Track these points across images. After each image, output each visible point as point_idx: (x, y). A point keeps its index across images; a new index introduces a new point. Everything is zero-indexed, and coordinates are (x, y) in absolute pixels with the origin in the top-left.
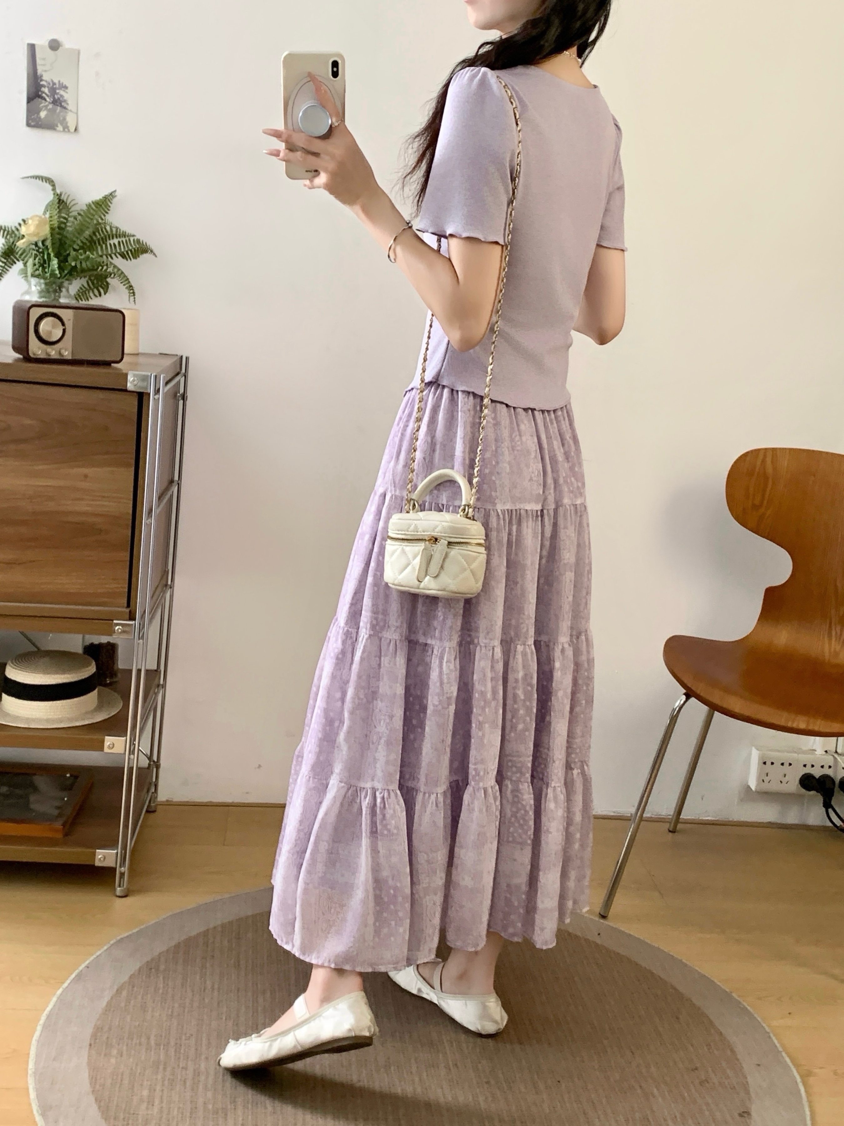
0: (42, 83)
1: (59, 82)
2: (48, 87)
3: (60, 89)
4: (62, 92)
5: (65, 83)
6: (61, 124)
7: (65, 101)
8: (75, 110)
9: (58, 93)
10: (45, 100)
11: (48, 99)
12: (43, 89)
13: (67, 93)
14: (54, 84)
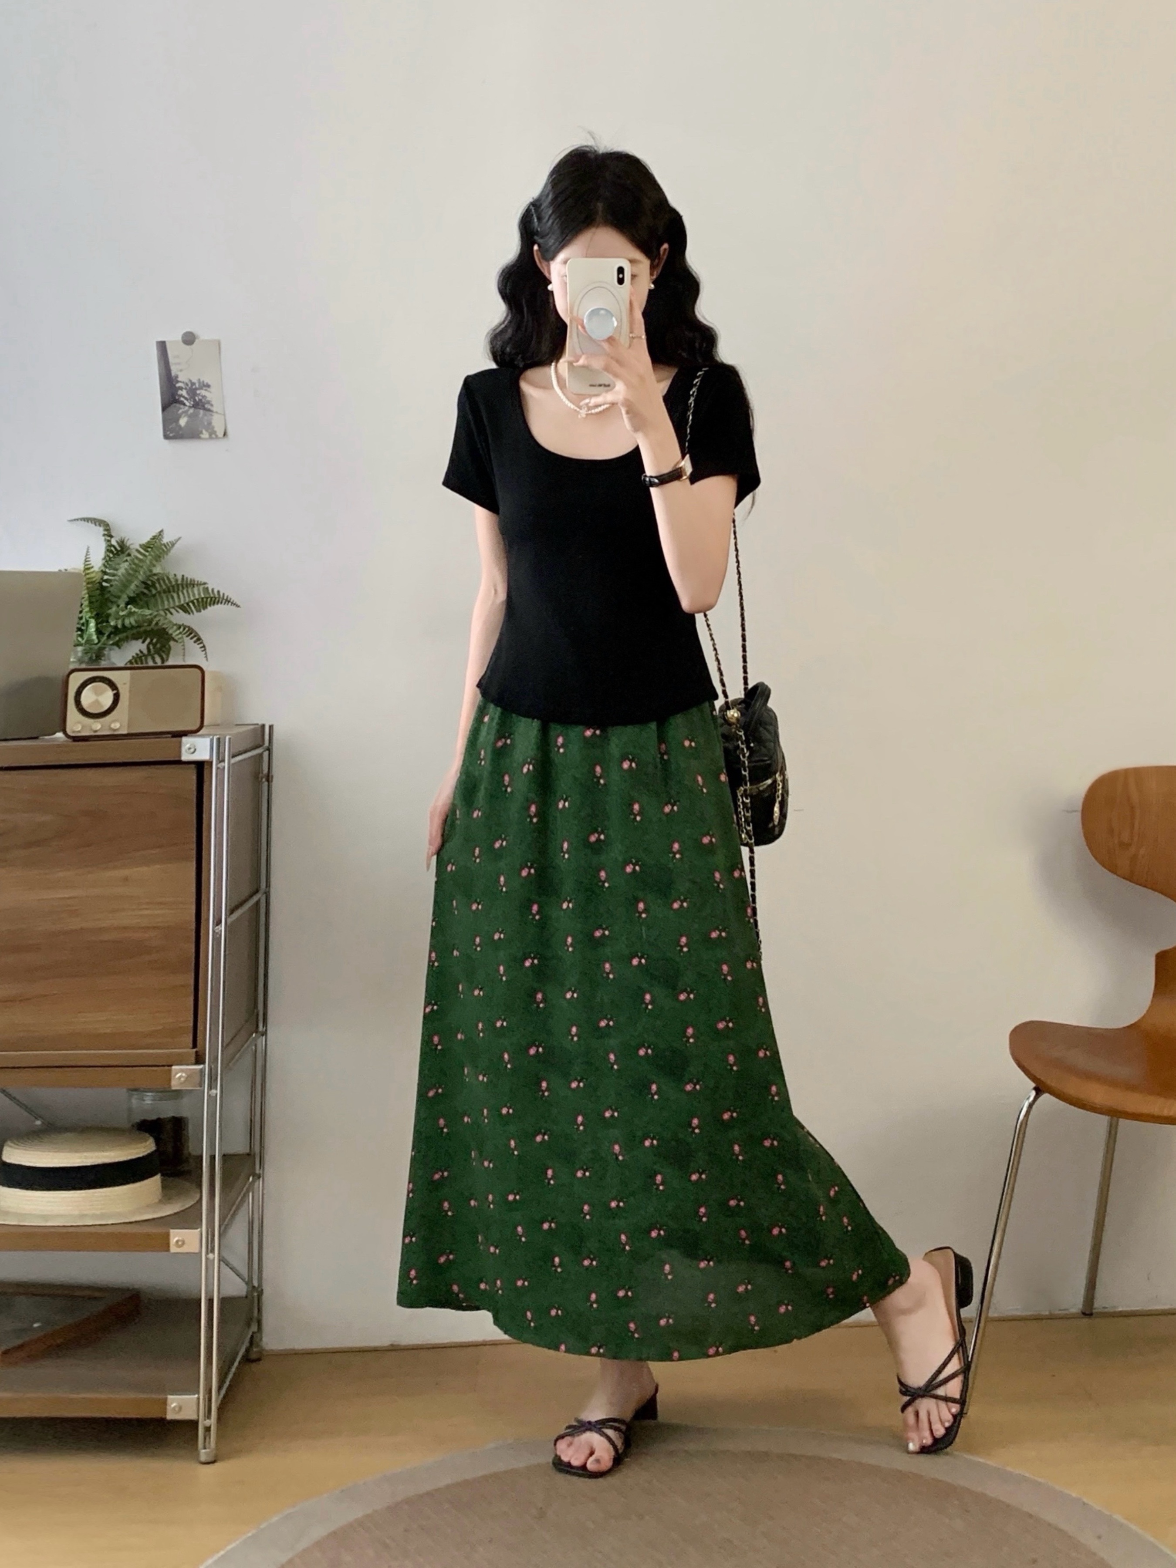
0: (178, 385)
1: (199, 380)
2: (186, 389)
3: (201, 388)
4: (203, 392)
5: (207, 380)
6: (207, 431)
7: (209, 402)
8: (223, 413)
9: (199, 394)
10: (184, 404)
11: (187, 404)
12: (180, 392)
13: (210, 392)
14: (193, 384)
